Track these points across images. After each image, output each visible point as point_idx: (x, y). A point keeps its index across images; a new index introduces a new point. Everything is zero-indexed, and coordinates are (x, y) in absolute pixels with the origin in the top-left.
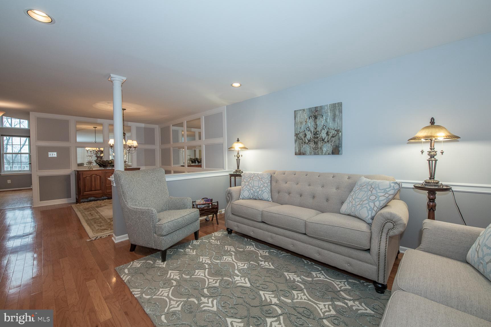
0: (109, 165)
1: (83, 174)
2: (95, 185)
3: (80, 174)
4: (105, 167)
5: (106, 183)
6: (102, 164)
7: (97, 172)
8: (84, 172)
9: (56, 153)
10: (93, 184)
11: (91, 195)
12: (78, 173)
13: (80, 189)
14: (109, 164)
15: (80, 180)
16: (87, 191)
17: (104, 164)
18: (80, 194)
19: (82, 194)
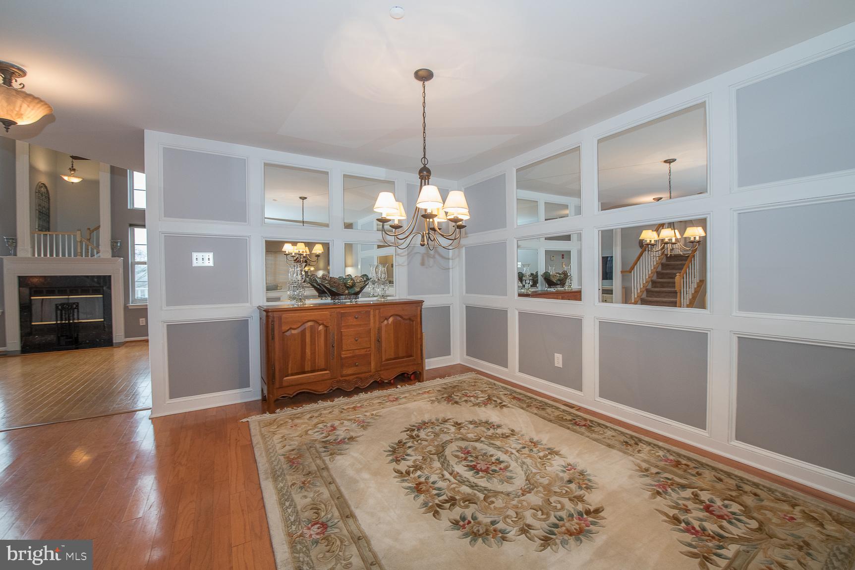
0: (347, 292)
1: (283, 320)
2: (313, 353)
3: (273, 321)
4: (337, 297)
5: (342, 348)
6: (329, 287)
7: (317, 313)
8: (284, 315)
9: (211, 255)
10: (308, 351)
11: (301, 384)
12: (267, 316)
13: (274, 364)
14: (348, 288)
15: (273, 338)
16: (292, 375)
17: (334, 289)
18: (273, 383)
19: (277, 385)
